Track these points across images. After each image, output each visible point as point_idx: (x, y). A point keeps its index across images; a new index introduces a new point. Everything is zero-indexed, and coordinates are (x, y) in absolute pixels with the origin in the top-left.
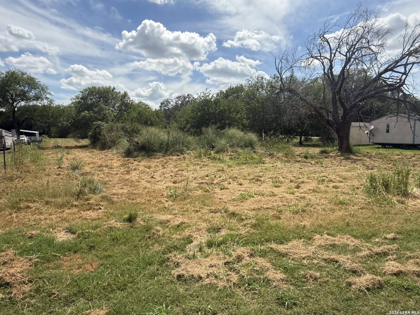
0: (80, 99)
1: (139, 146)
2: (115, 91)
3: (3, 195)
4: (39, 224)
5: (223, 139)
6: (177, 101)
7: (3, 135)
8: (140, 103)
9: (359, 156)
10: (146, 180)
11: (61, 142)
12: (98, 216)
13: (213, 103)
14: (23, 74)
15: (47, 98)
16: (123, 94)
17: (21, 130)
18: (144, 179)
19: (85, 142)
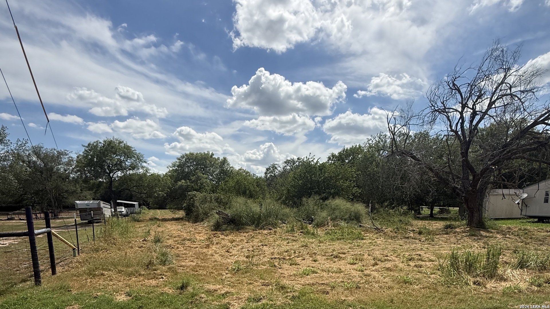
0: (177, 167)
1: (229, 218)
2: (214, 157)
3: (86, 264)
4: (106, 288)
5: (325, 211)
6: (285, 166)
7: (101, 207)
8: (240, 170)
9: (491, 232)
10: (220, 254)
11: (160, 213)
12: (158, 284)
13: (317, 169)
14: (120, 142)
15: (143, 167)
16: (222, 160)
17: (118, 201)
18: (218, 253)
19: (181, 214)
